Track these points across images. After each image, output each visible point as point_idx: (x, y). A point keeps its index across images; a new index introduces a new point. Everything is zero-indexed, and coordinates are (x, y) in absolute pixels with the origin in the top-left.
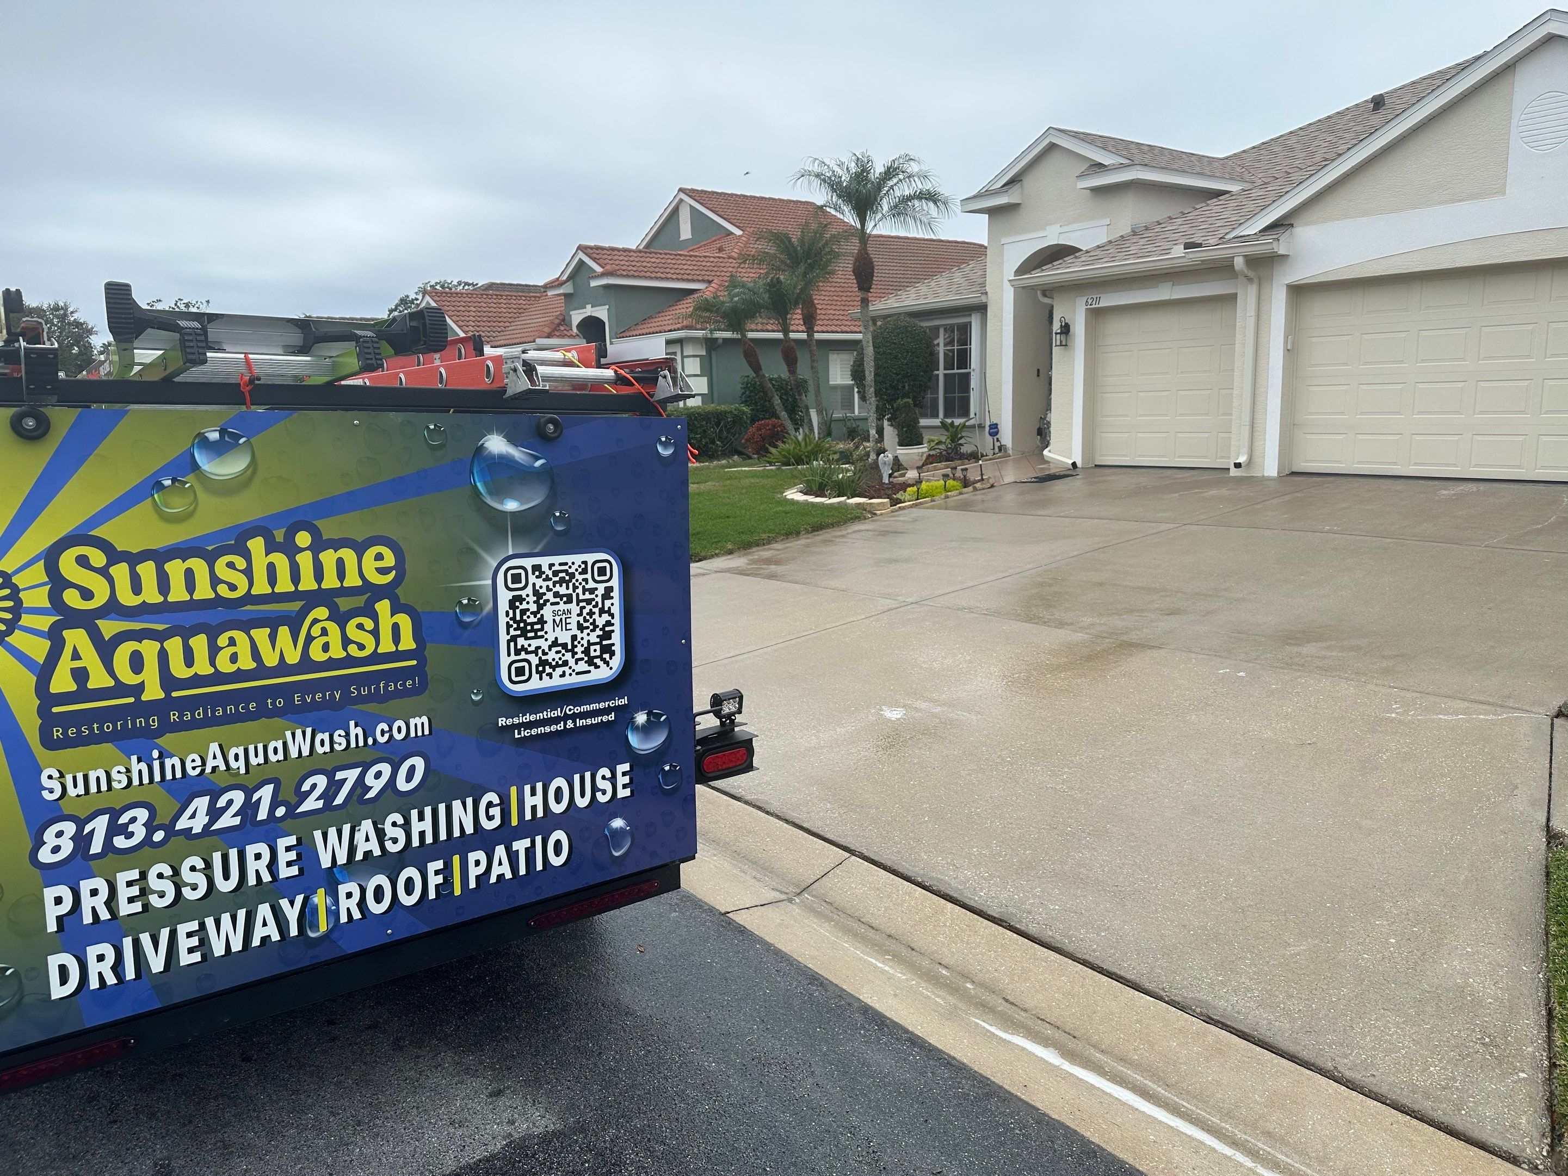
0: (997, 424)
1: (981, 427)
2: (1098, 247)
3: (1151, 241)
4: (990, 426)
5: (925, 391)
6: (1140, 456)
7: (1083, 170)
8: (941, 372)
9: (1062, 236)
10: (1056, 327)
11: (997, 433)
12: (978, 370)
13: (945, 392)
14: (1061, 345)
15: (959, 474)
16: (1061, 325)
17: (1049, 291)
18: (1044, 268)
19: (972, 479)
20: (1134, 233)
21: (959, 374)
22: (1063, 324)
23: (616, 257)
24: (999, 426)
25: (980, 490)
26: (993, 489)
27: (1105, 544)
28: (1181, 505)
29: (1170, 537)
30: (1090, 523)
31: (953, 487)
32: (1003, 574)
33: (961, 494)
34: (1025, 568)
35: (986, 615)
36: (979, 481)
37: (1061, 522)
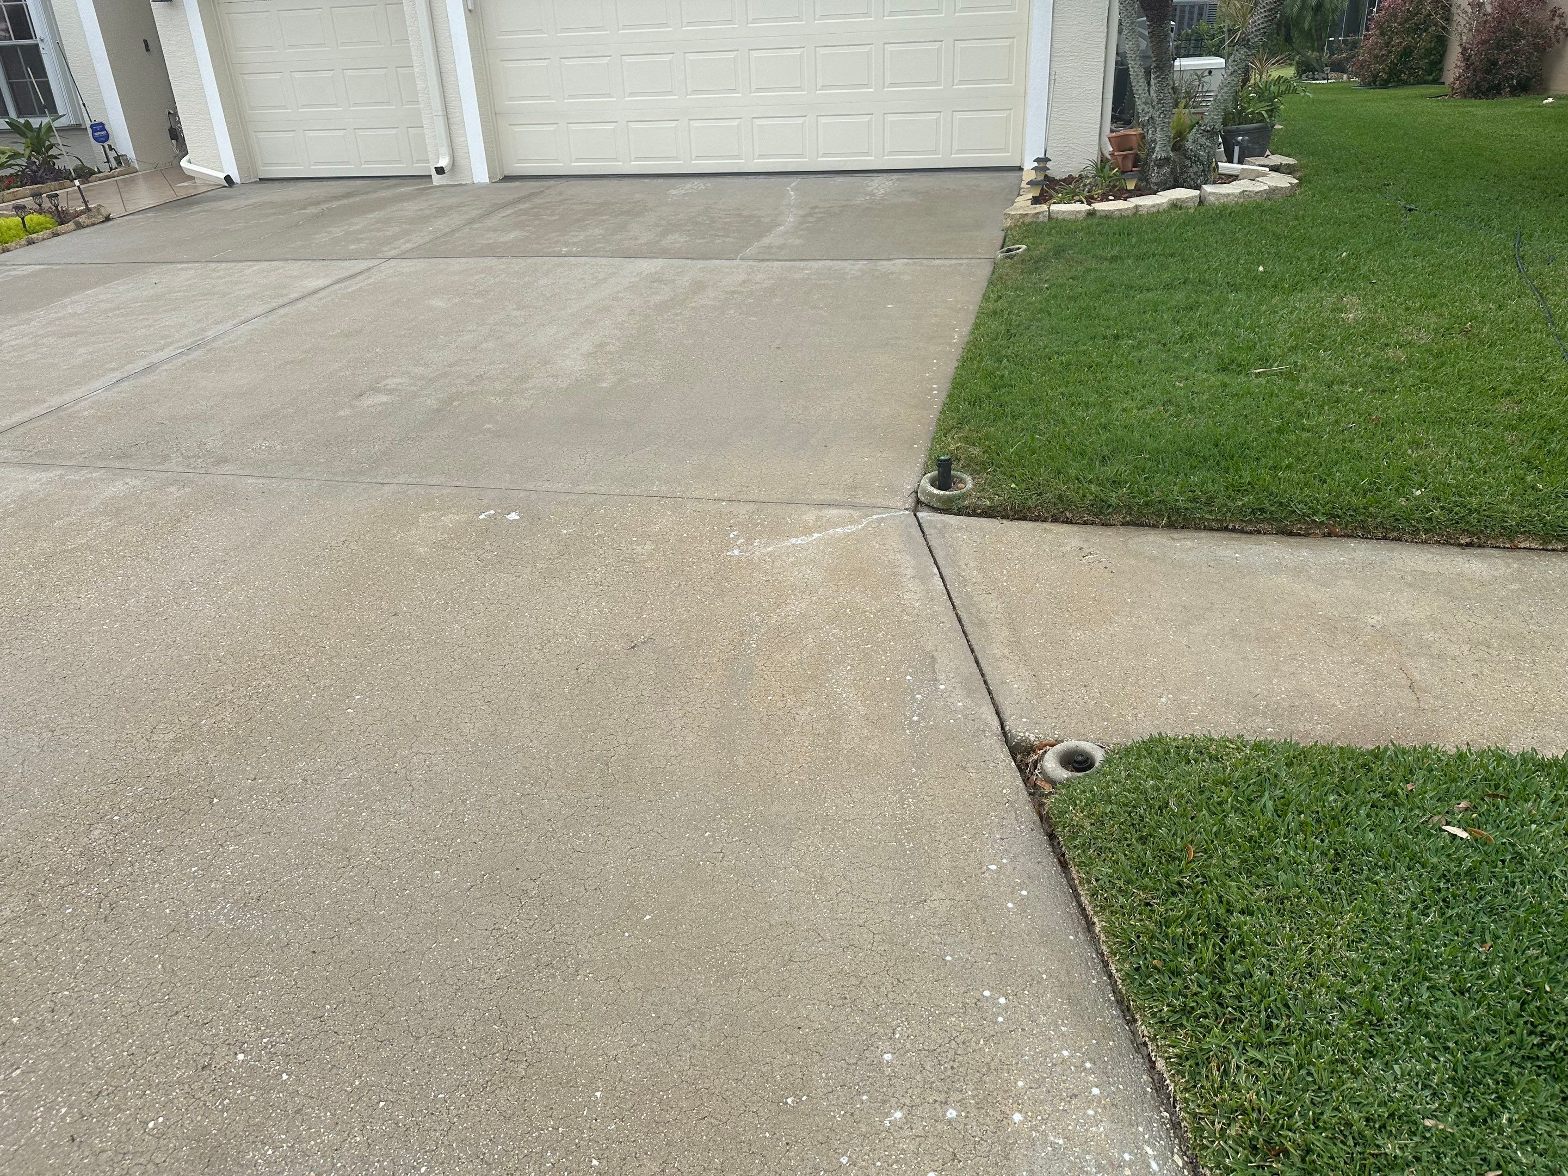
4: (92, 126)
6: (316, 163)
11: (107, 137)
19: (70, 208)
21: (21, 48)
25: (88, 226)
26: (110, 223)
27: (281, 301)
28: (379, 230)
29: (371, 281)
30: (255, 268)
31: (40, 224)
32: (118, 375)
33: (56, 235)
34: (155, 358)
35: (79, 467)
36: (82, 212)
37: (214, 270)
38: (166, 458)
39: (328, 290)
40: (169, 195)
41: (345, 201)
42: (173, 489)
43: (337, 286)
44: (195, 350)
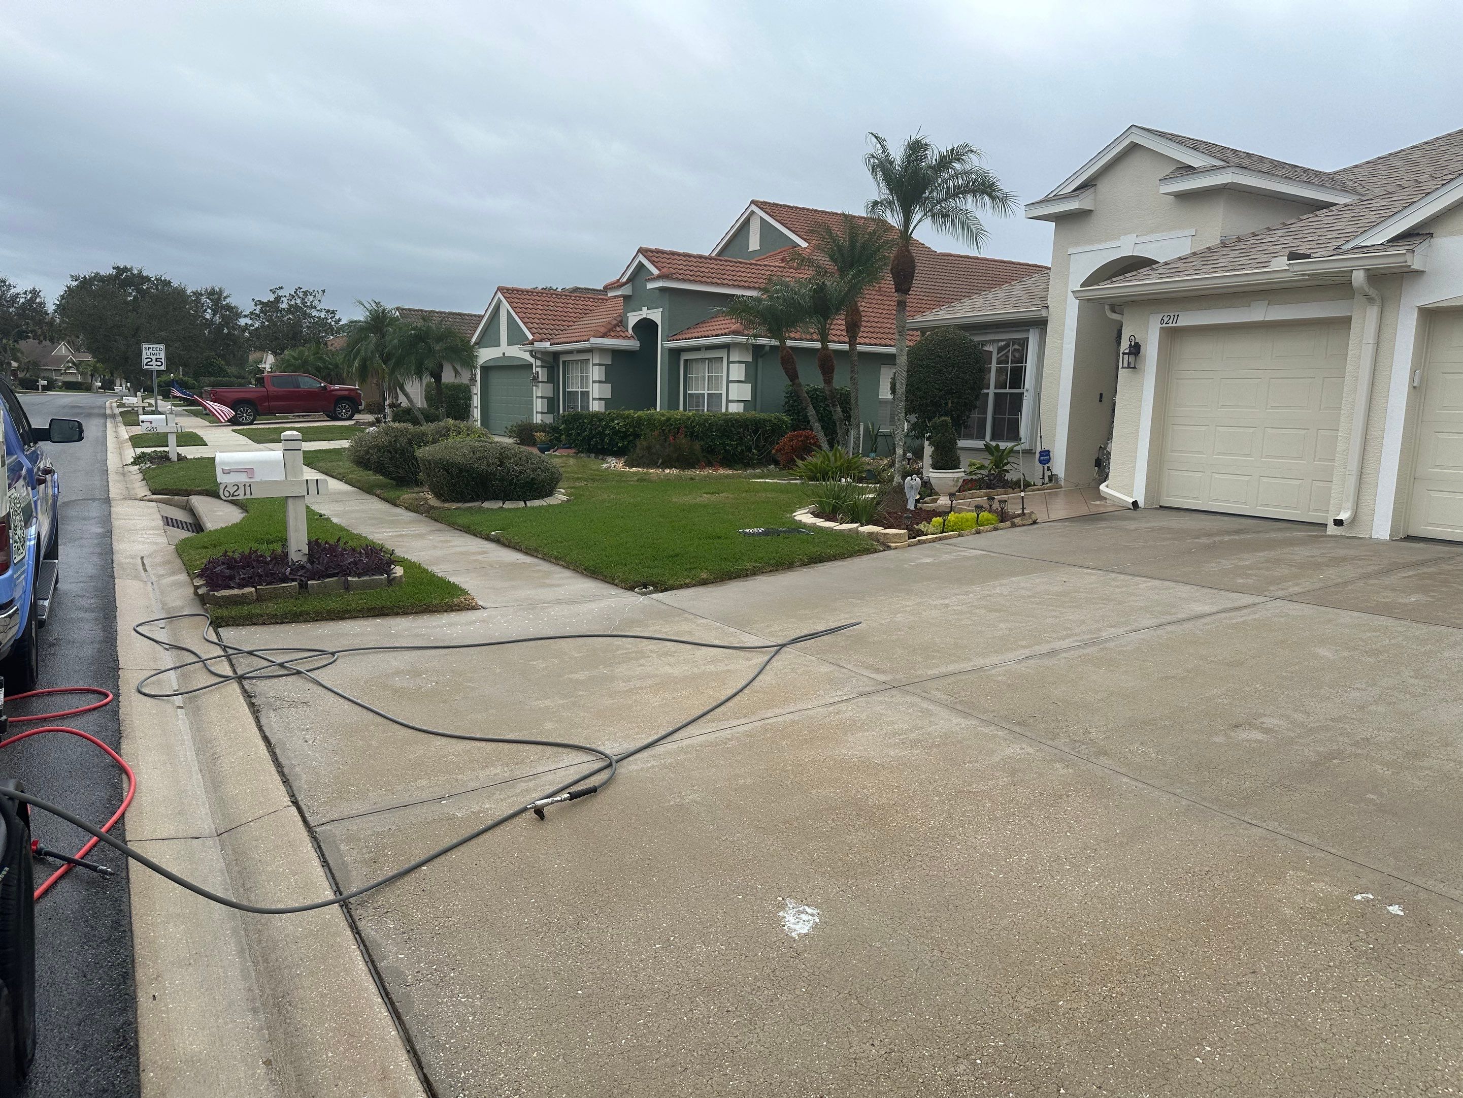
0: (1049, 451)
1: (1029, 452)
2: (1180, 259)
3: (1245, 253)
4: (1040, 452)
5: (970, 410)
6: (1214, 500)
7: (1167, 173)
8: (991, 391)
9: (1138, 247)
10: (1125, 346)
11: (1048, 461)
12: (1032, 391)
13: (995, 412)
14: (1128, 367)
15: (996, 505)
16: (1130, 345)
17: (1119, 305)
18: (1114, 279)
19: (1011, 511)
20: (1224, 245)
21: (1011, 394)
22: (1133, 343)
23: (676, 261)
24: (1051, 454)
25: (1019, 526)
26: (1035, 526)
27: (1169, 618)
28: (1268, 569)
29: (1257, 616)
30: (1149, 584)
31: (987, 520)
32: (1027, 652)
33: (996, 529)
34: (1057, 645)
35: (990, 723)
36: (1019, 515)
37: (1113, 580)
38: (1055, 736)
39: (1213, 617)
40: (1083, 510)
41: (1237, 537)
42: (1059, 766)
43: (1223, 615)
44: (1090, 646)
